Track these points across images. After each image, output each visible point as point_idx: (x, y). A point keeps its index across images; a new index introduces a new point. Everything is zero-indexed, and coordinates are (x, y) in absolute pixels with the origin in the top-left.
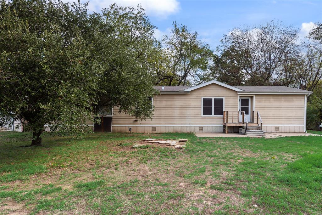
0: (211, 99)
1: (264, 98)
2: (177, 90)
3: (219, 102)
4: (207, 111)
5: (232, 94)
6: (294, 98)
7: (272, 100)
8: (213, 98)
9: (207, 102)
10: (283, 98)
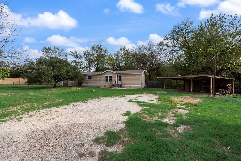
0: (108, 76)
1: (125, 76)
2: (97, 74)
3: (110, 77)
4: (107, 80)
5: (114, 74)
6: (136, 75)
7: (128, 76)
8: (109, 76)
9: (107, 77)
10: (132, 75)
